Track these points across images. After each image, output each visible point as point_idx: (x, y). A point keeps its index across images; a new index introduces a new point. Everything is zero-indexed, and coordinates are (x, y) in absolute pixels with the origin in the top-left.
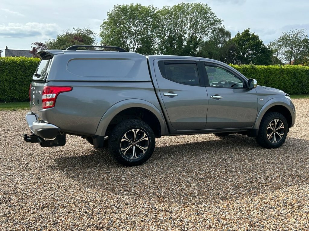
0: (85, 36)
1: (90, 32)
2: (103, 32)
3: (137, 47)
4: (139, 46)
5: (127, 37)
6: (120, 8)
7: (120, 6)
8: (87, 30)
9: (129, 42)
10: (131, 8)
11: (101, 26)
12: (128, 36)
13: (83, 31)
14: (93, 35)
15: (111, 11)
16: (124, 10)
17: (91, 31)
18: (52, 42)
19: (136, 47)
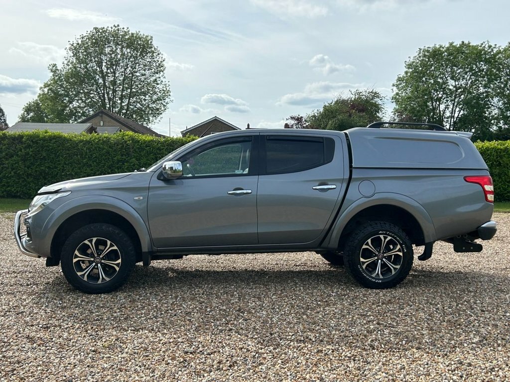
0: (367, 101)
1: (376, 95)
2: (397, 94)
3: (458, 115)
4: (462, 112)
5: (439, 100)
6: (428, 51)
7: (429, 48)
8: (372, 92)
9: (442, 107)
10: (448, 49)
11: (394, 85)
12: (441, 98)
13: (364, 93)
14: (381, 100)
15: (412, 58)
16: (435, 54)
17: (378, 93)
18: (316, 114)
19: (456, 115)
